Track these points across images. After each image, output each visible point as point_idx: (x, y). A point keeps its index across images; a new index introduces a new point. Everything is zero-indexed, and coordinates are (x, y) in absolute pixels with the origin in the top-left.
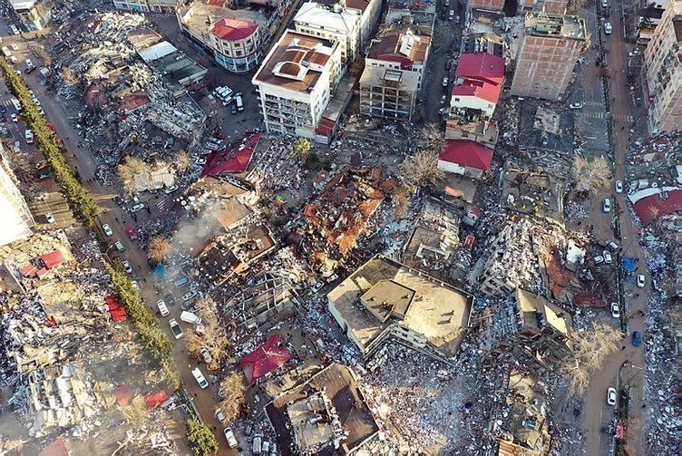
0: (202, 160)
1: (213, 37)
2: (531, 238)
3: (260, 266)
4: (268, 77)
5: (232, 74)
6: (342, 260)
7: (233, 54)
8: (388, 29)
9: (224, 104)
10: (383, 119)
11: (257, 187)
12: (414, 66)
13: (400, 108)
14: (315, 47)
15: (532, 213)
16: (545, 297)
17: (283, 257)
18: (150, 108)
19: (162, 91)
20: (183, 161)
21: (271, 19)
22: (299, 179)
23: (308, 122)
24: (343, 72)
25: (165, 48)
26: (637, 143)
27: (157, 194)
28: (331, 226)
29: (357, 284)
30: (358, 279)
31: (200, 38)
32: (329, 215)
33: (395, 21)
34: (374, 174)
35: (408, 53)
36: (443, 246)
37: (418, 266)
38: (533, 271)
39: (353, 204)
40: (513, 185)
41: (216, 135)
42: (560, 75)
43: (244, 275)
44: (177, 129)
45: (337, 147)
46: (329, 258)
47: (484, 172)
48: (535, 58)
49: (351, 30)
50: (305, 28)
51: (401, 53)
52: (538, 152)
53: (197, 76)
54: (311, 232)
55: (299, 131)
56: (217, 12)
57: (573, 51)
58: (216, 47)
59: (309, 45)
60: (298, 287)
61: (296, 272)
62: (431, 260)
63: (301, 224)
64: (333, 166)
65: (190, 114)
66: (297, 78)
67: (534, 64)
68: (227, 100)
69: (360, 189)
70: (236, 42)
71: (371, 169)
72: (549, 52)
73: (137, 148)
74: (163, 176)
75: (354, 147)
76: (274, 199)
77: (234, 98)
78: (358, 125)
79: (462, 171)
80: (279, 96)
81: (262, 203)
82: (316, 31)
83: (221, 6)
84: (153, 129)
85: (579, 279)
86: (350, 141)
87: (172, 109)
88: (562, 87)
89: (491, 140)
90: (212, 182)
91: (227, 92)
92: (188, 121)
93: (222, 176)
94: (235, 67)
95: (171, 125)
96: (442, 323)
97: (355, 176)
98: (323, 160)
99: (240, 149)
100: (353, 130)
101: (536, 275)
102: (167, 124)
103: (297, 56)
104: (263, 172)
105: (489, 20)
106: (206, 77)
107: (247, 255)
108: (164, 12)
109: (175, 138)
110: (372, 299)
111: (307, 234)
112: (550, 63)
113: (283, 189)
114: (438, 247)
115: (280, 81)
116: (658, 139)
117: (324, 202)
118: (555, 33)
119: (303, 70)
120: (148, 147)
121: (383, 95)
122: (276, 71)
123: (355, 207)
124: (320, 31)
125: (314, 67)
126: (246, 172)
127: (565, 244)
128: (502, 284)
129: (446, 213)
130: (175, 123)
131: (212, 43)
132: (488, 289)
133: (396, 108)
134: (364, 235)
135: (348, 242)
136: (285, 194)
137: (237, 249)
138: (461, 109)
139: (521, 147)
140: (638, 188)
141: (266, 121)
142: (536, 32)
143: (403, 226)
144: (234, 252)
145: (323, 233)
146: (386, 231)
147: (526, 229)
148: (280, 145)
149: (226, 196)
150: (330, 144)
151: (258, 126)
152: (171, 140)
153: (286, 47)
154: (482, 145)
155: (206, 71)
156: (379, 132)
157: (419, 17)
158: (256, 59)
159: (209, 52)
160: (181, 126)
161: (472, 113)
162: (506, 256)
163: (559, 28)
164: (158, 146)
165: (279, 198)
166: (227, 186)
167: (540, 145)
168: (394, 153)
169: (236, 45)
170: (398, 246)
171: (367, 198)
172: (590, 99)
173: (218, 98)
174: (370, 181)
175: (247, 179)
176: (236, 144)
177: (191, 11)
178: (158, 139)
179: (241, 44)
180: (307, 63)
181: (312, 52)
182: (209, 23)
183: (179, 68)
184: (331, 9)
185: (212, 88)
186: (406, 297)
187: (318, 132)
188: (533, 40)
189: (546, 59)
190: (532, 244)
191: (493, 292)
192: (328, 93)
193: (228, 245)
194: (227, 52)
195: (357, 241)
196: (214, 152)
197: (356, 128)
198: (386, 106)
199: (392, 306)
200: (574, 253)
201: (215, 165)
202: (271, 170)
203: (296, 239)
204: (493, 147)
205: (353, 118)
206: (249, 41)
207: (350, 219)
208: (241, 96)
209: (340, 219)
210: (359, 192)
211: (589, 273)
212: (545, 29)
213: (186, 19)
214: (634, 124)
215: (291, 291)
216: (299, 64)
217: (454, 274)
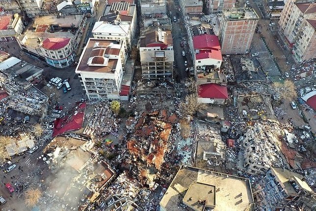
0: (51, 126)
1: (43, 50)
2: (266, 134)
3: (107, 191)
4: (85, 67)
5: (59, 69)
6: (158, 173)
7: (58, 57)
8: (146, 30)
9: (58, 88)
10: (158, 81)
11: (92, 137)
12: (168, 48)
13: (166, 72)
14: (110, 46)
15: (260, 119)
16: (287, 169)
17: (122, 181)
18: (9, 99)
19: (16, 88)
20: (38, 129)
21: (76, 35)
22: (116, 125)
23: (115, 90)
24: (126, 58)
25: (13, 61)
26: (293, 68)
27: (23, 155)
28: (146, 152)
29: (176, 190)
30: (176, 186)
31: (35, 52)
32: (143, 145)
33: (150, 25)
34: (162, 113)
35: (163, 41)
36: (218, 150)
37: (206, 166)
38: (275, 154)
39: (156, 135)
40: (243, 104)
41: (57, 108)
42: (247, 40)
43: (98, 201)
44: (31, 110)
45: (134, 101)
46: (150, 174)
47: (225, 100)
48: (233, 33)
49: (127, 33)
50: (100, 36)
51: (160, 42)
52: (249, 83)
53: (38, 74)
54: (135, 160)
55: (110, 96)
56: (42, 35)
57: (253, 26)
58: (46, 55)
59: (106, 45)
60: (136, 200)
61: (132, 189)
62: (212, 160)
63: (128, 156)
64: (136, 113)
65: (37, 98)
66: (104, 65)
67: (232, 37)
68: (59, 85)
69: (158, 125)
70: (59, 50)
71: (159, 111)
72: (240, 28)
73: (5, 127)
74: (26, 142)
75: (145, 99)
76: (104, 141)
77: (64, 83)
78: (144, 86)
79: (212, 102)
80: (94, 78)
81: (97, 146)
82: (106, 37)
83: (44, 31)
84: (14, 113)
85: (298, 152)
86: (141, 96)
87: (24, 97)
88: (248, 46)
89: (224, 81)
90: (61, 139)
91: (59, 81)
92: (37, 103)
93: (67, 134)
94: (60, 65)
95: (26, 108)
96: (237, 203)
97: (152, 117)
98: (128, 111)
99: (75, 114)
100: (142, 89)
101: (278, 156)
102: (23, 107)
103: (100, 53)
104: (93, 126)
105: (198, 18)
106: (43, 74)
107: (97, 186)
108: (8, 41)
109: (30, 116)
110: (190, 199)
111: (133, 162)
112: (241, 34)
113: (108, 134)
114: (215, 151)
115: (93, 69)
116: (304, 65)
117: (137, 137)
118: (242, 18)
119: (106, 60)
120: (13, 125)
121: (155, 66)
122: (90, 63)
123: (157, 137)
124: (110, 36)
125: (112, 57)
126: (82, 129)
127: (284, 133)
128: (262, 167)
129: (211, 128)
130: (28, 106)
131: (43, 53)
132: (253, 171)
133: (164, 72)
134: (167, 153)
135: (159, 161)
136: (110, 136)
137: (89, 184)
138: (203, 66)
139: (238, 82)
140: (305, 93)
141: (88, 94)
142: (231, 19)
143: (188, 142)
144: (88, 186)
145: (143, 159)
146: (179, 148)
147: (261, 129)
148: (100, 107)
149: (74, 148)
150: (129, 100)
151: (82, 98)
152: (28, 117)
153: (92, 48)
154: (219, 85)
155: (42, 70)
156: (158, 88)
157: (162, 21)
158: (72, 58)
159: (42, 59)
160: (33, 107)
161: (209, 68)
162: (257, 148)
163: (244, 15)
164: (19, 123)
165: (107, 141)
166: (72, 141)
167: (249, 79)
168: (169, 98)
169: (59, 52)
170: (189, 155)
171: (163, 129)
172: (260, 50)
173: (54, 85)
174: (162, 118)
175: (84, 133)
176: (72, 111)
177: (26, 37)
178: (18, 118)
179: (62, 51)
180: (108, 55)
181: (108, 49)
182: (39, 42)
183: (24, 71)
184: (113, 23)
185: (48, 80)
186: (211, 192)
187: (121, 94)
188: (231, 23)
189: (238, 32)
190: (268, 137)
191: (256, 172)
192: (122, 70)
193: (83, 183)
194: (54, 57)
195: (164, 158)
196: (58, 119)
197: (143, 88)
198: (158, 72)
199: (205, 201)
200: (290, 137)
201: (60, 128)
202: (98, 124)
203: (127, 167)
204: (226, 85)
205: (139, 83)
206: (66, 49)
207: (157, 145)
208: (68, 81)
209: (151, 147)
210: (157, 127)
211: (303, 147)
212: (236, 17)
213: (24, 42)
214: (287, 59)
215: (133, 205)
216: (103, 57)
217: (229, 166)
